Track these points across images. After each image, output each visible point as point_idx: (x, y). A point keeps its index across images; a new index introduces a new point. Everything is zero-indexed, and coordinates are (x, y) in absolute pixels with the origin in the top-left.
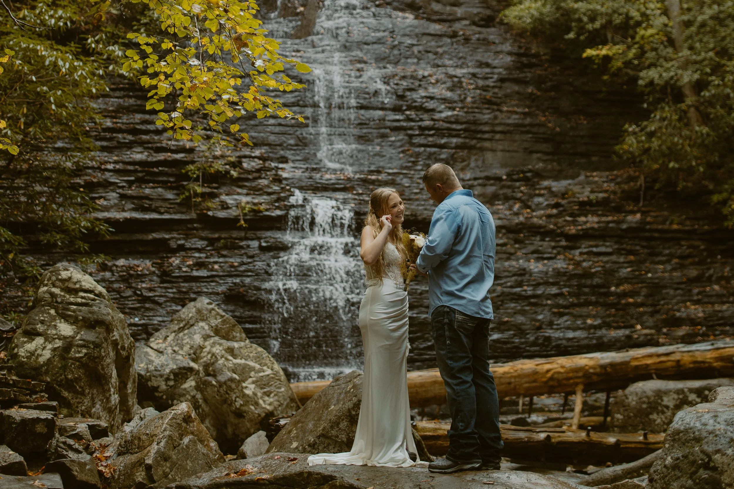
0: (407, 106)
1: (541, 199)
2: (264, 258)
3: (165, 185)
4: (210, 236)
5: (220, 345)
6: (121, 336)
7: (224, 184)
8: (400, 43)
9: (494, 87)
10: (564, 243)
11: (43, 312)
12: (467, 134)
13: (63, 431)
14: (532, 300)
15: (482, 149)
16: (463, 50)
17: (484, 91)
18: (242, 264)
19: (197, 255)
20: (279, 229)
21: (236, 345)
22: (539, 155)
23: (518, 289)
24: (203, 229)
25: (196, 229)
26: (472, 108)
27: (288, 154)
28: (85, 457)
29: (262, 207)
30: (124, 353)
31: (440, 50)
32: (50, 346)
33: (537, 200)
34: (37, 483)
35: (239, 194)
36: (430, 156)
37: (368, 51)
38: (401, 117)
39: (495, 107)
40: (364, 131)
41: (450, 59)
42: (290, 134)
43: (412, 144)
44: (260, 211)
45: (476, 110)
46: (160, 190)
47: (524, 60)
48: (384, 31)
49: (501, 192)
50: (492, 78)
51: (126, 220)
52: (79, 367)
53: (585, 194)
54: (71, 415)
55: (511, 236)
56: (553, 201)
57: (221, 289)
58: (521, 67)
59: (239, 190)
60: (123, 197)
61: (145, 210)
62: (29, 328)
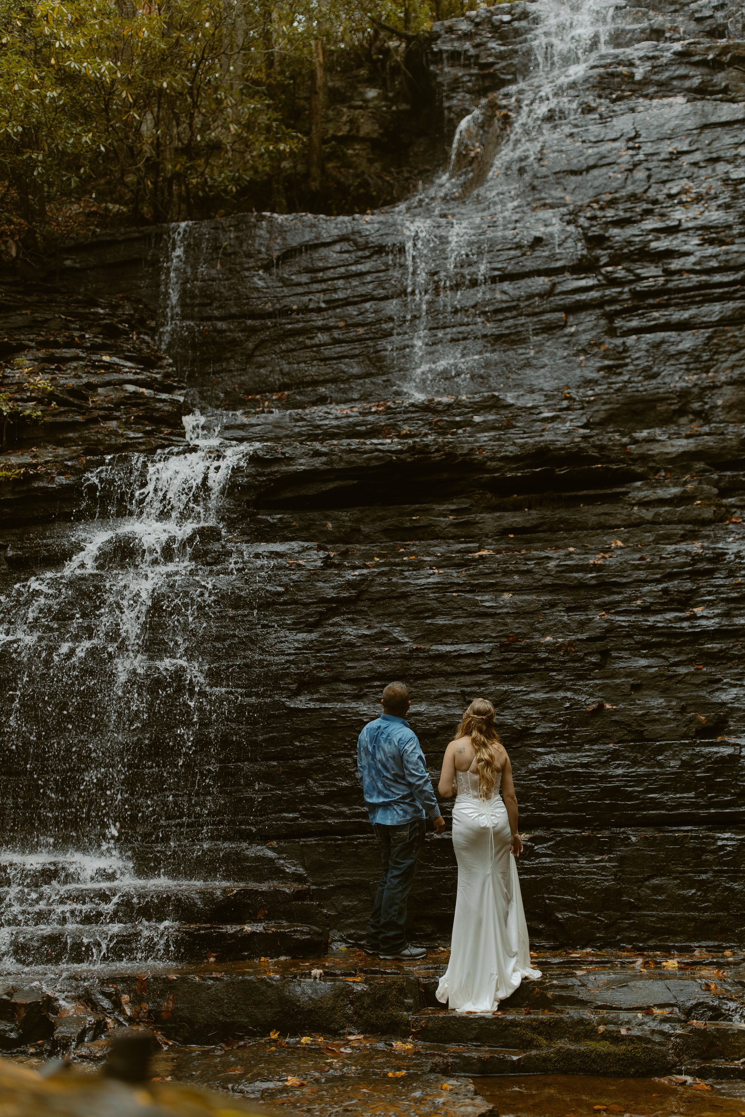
0: (610, 256)
8: (650, 156)
38: (590, 282)
40: (508, 323)
42: (353, 357)
43: (612, 332)
48: (614, 140)
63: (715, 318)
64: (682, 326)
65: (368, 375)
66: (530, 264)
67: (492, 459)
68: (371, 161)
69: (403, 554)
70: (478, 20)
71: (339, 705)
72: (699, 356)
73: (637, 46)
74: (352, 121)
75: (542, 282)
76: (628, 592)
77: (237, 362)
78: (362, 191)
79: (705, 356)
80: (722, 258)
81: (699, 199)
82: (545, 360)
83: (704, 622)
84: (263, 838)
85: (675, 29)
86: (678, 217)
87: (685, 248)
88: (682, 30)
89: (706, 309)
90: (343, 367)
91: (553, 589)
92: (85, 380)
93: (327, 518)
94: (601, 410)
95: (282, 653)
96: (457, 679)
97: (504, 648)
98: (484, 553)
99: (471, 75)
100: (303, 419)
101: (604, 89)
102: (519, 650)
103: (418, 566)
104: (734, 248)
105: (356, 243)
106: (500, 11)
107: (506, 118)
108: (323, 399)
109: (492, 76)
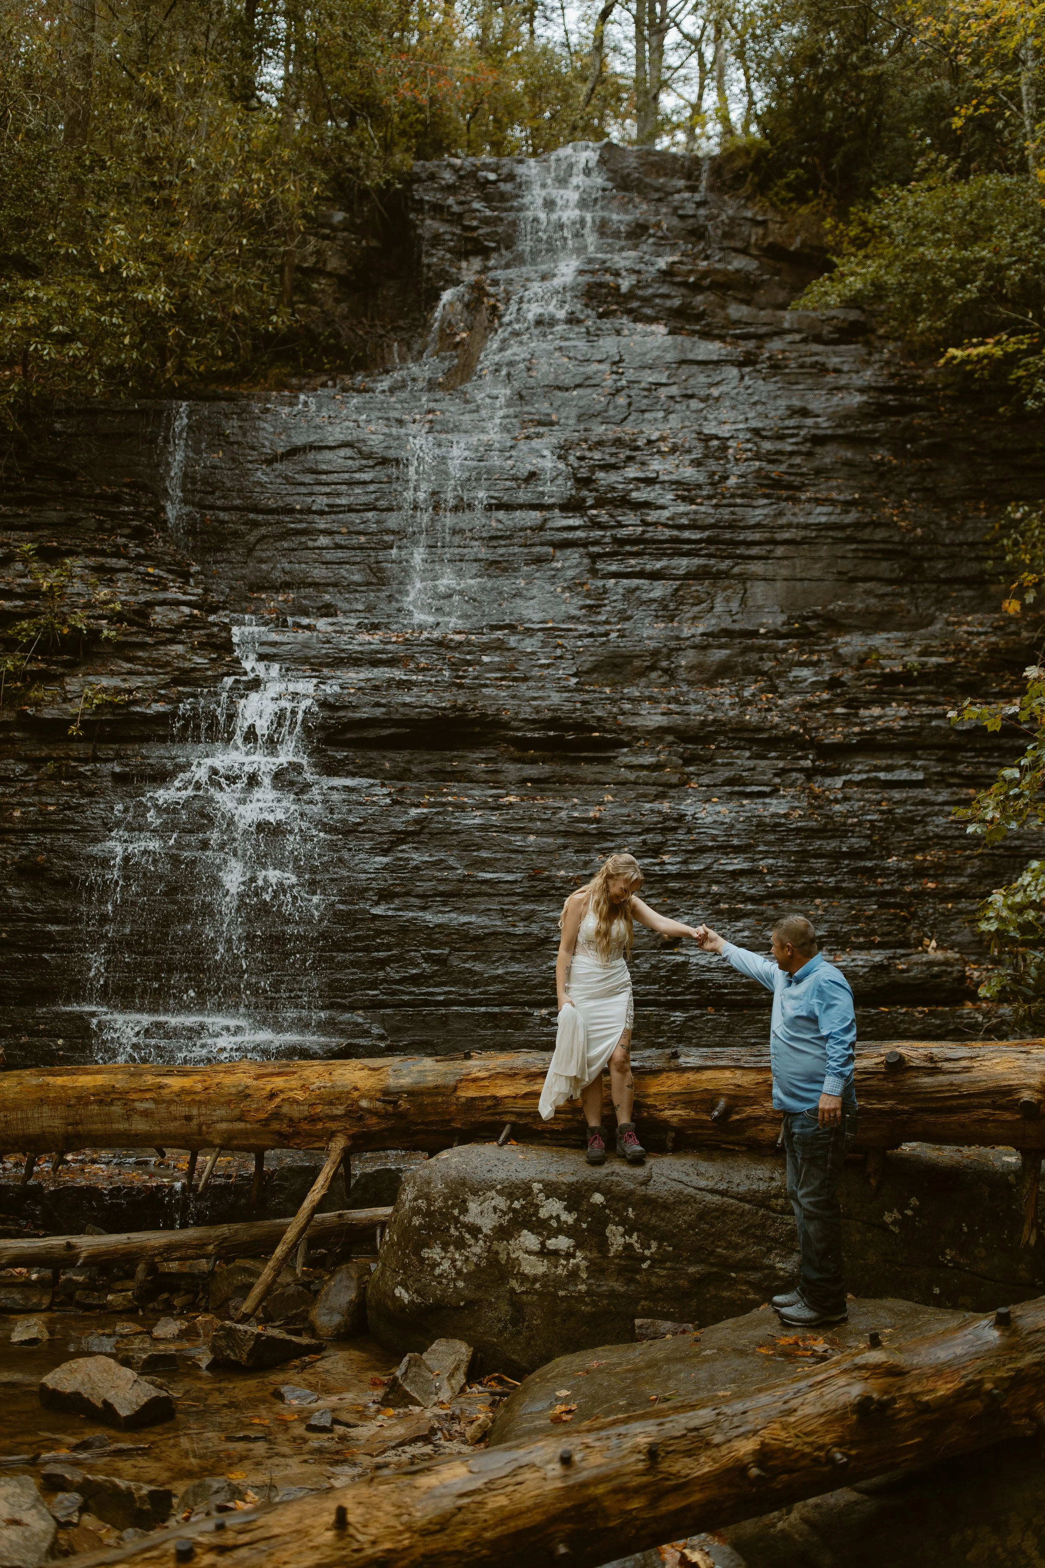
0: (596, 498)
1: (805, 673)
2: (111, 796)
4: (34, 753)
8: (631, 383)
9: (792, 454)
10: (808, 763)
12: (712, 549)
15: (743, 578)
16: (760, 388)
17: (771, 462)
18: (65, 807)
22: (868, 585)
24: (23, 741)
26: (733, 496)
27: (340, 600)
29: (130, 698)
31: (715, 392)
33: (800, 673)
36: (627, 595)
37: (564, 403)
38: (576, 522)
39: (784, 493)
40: (501, 551)
41: (733, 407)
42: (354, 563)
43: (594, 572)
44: (123, 705)
45: (739, 501)
47: (891, 399)
48: (600, 361)
49: (739, 660)
50: (792, 436)
53: (904, 660)
55: (682, 748)
56: (831, 675)
63: (682, 572)
64: (655, 576)
65: (369, 584)
66: (522, 496)
67: (515, 720)
68: (337, 301)
69: (446, 795)
70: (462, 173)
71: (411, 914)
72: (666, 606)
73: (624, 254)
74: (318, 253)
75: (535, 516)
76: (619, 841)
77: (238, 554)
78: (332, 341)
79: (672, 606)
80: (691, 516)
81: (674, 450)
82: (535, 592)
83: (669, 867)
84: (352, 1008)
85: (658, 225)
86: (656, 467)
87: (661, 502)
88: (665, 226)
89: (675, 562)
90: (344, 573)
91: (566, 834)
92: (142, 598)
93: (384, 757)
94: (587, 662)
95: (365, 872)
96: (497, 899)
97: (532, 878)
98: (512, 799)
99: (454, 234)
100: (329, 642)
101: (591, 298)
102: (542, 880)
103: (461, 807)
104: (702, 509)
105: (360, 452)
106: (486, 167)
107: (494, 308)
108: (328, 606)
109: (475, 240)
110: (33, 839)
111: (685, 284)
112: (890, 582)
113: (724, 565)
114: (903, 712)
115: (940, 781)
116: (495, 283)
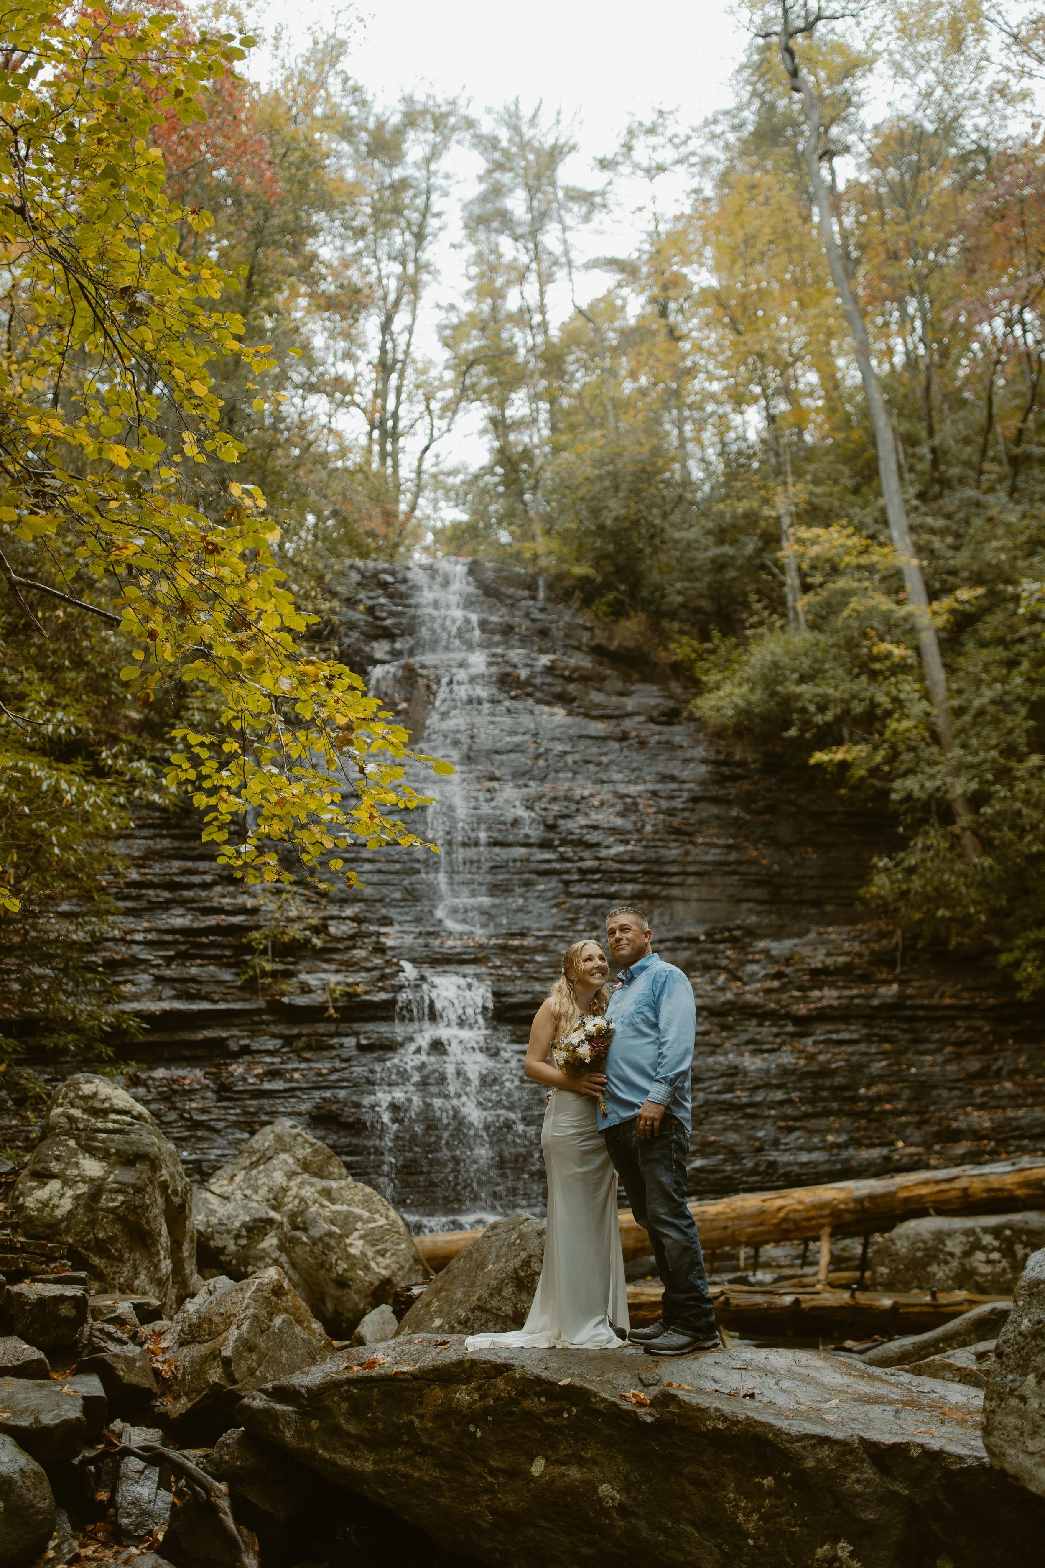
1: (755, 968)
2: (364, 1061)
3: (218, 961)
4: (286, 1032)
5: (312, 1185)
6: (172, 1176)
7: (303, 958)
8: (547, 750)
10: (790, 1028)
11: (58, 1144)
13: (97, 1313)
14: (749, 1111)
15: (669, 899)
16: (637, 758)
18: (334, 1070)
19: (268, 1059)
20: (384, 1019)
21: (334, 1185)
22: (750, 905)
23: (728, 1096)
24: (275, 1023)
25: (266, 1023)
27: (392, 913)
28: (131, 1350)
29: (360, 989)
30: (177, 1200)
31: (605, 759)
32: (70, 1193)
33: (751, 968)
34: (66, 1389)
35: (325, 971)
36: (595, 910)
37: (502, 764)
44: (357, 995)
46: (212, 968)
47: (725, 770)
49: (698, 959)
51: (165, 1013)
52: (114, 1222)
53: (818, 959)
54: (105, 1291)
55: (715, 1020)
56: (773, 969)
57: (304, 1107)
58: (722, 780)
59: (326, 966)
60: (159, 979)
61: (190, 997)
62: (38, 1167)
106: (385, 571)
107: (428, 687)
108: (385, 917)
109: (385, 628)
110: (316, 1094)
111: (562, 676)
112: (762, 903)
113: (656, 889)
114: (835, 993)
115: (868, 1039)
116: (423, 667)
